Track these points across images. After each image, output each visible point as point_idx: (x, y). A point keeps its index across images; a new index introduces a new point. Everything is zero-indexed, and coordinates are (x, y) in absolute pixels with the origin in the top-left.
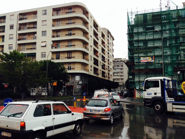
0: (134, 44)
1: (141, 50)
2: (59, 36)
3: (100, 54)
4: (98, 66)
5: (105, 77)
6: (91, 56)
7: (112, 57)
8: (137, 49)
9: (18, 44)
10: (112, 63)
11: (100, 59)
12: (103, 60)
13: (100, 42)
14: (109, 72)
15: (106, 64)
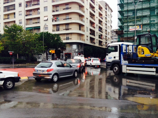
0: (124, 14)
1: (130, 19)
2: (58, 10)
3: (97, 25)
4: (94, 36)
5: (102, 45)
6: (87, 28)
7: (110, 27)
8: (126, 19)
9: (26, 19)
10: (110, 33)
11: (97, 30)
12: (100, 31)
13: (97, 15)
14: (106, 41)
15: (104, 34)
